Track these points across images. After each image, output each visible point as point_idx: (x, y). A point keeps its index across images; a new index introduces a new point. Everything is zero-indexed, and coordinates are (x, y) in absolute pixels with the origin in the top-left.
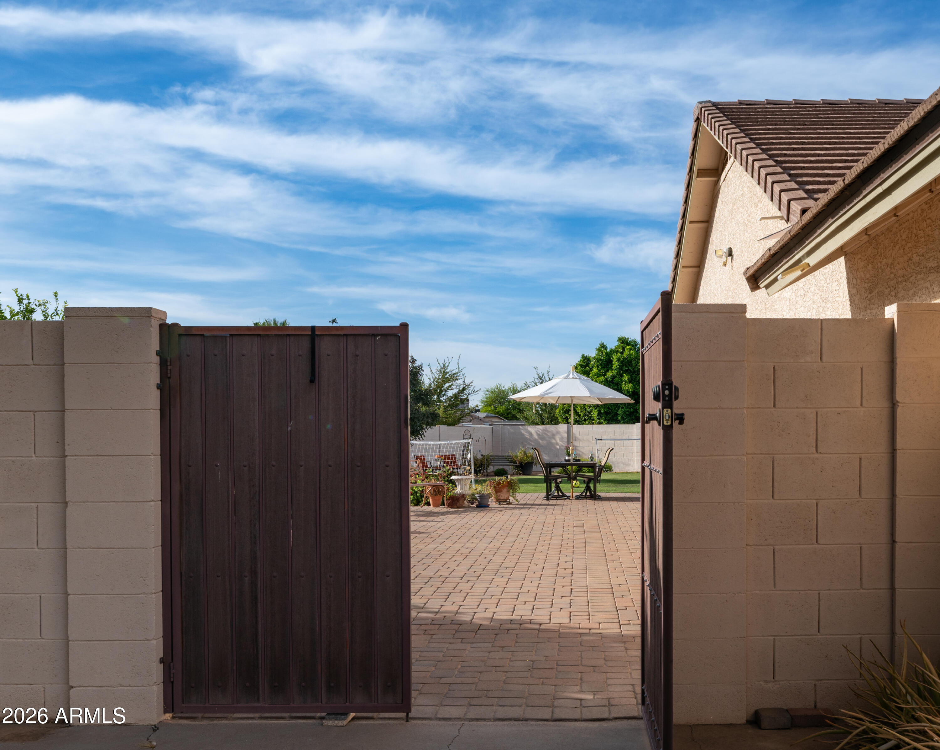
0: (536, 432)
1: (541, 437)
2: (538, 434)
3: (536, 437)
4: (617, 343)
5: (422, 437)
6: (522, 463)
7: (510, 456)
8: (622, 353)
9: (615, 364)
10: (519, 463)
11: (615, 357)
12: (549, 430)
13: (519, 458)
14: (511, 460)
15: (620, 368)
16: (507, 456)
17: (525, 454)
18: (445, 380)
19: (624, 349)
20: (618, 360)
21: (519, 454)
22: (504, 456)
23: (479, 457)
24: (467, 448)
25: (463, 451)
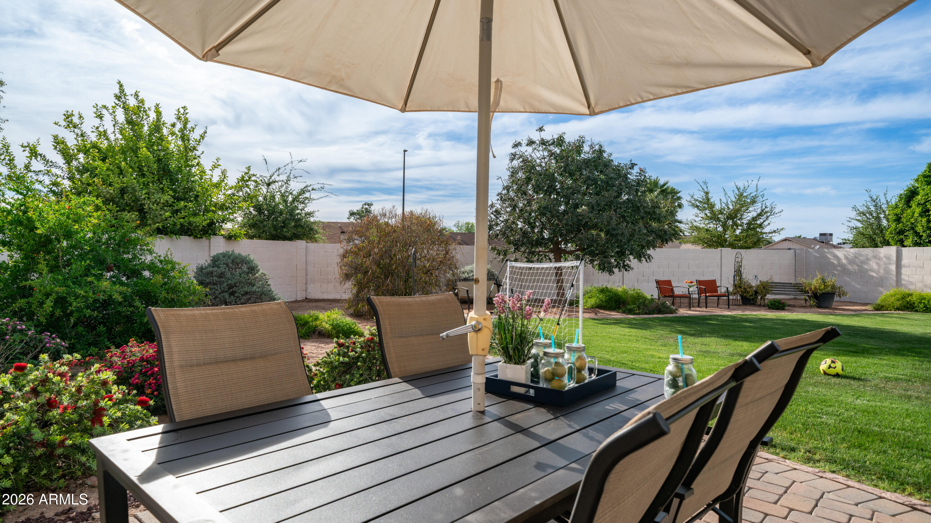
0: (845, 256)
1: (851, 262)
2: (846, 258)
3: (844, 261)
6: (816, 293)
7: (801, 284)
10: (813, 293)
12: (862, 253)
13: (813, 288)
14: (799, 289)
16: (797, 284)
17: (823, 280)
18: (744, 204)
21: (815, 282)
22: (791, 284)
23: (754, 283)
24: (738, 272)
25: (734, 276)
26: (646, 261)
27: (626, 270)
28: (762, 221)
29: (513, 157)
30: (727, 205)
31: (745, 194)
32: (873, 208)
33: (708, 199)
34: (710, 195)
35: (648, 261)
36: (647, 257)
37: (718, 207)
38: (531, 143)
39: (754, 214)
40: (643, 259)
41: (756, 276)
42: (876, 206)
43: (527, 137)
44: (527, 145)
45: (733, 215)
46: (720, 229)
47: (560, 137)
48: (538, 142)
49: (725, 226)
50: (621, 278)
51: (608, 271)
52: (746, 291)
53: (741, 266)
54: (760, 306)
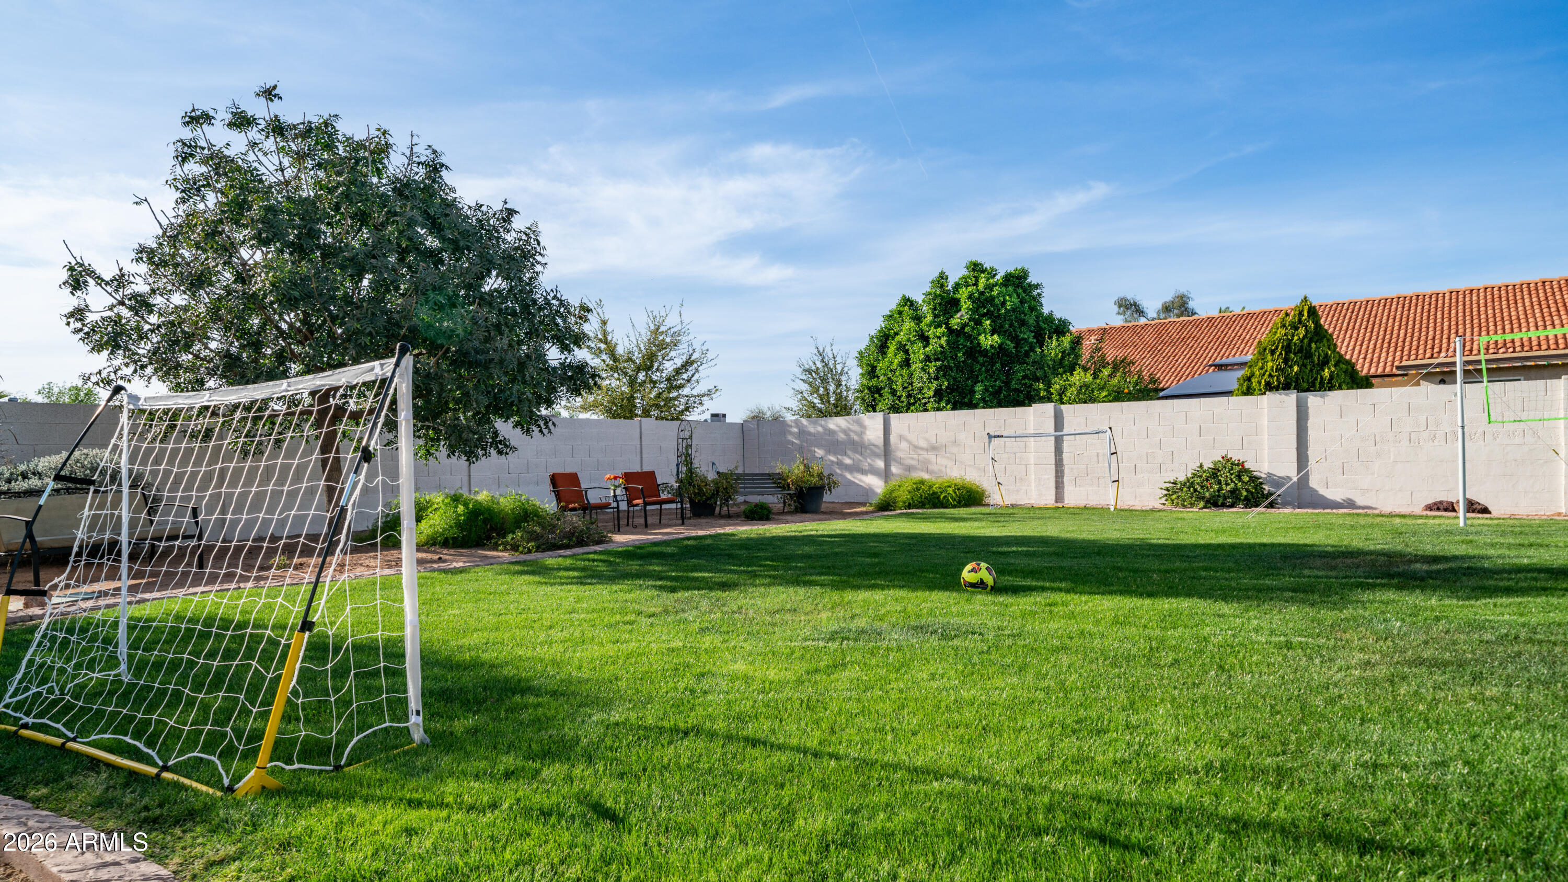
2: (840, 428)
4: (964, 272)
5: (547, 427)
6: (800, 487)
7: (778, 474)
8: (976, 284)
9: (965, 305)
10: (797, 488)
11: (963, 294)
13: (795, 479)
14: (779, 482)
15: (975, 310)
16: (772, 474)
17: (807, 467)
18: (662, 346)
19: (977, 278)
20: (970, 297)
21: (795, 470)
22: (765, 474)
23: (711, 476)
24: (686, 457)
25: (678, 465)
26: (541, 431)
27: (500, 452)
28: (690, 373)
29: (186, 153)
30: (638, 346)
31: (662, 329)
32: (819, 365)
33: (605, 333)
34: (609, 328)
35: (545, 431)
36: (542, 423)
37: (620, 350)
38: (241, 121)
39: (679, 362)
40: (534, 428)
41: (713, 464)
42: (823, 361)
43: (229, 104)
44: (231, 125)
45: (649, 362)
46: (625, 389)
47: (326, 124)
48: (263, 124)
49: (632, 382)
50: (465, 479)
51: (465, 453)
52: (700, 493)
53: (691, 446)
54: (721, 516)
